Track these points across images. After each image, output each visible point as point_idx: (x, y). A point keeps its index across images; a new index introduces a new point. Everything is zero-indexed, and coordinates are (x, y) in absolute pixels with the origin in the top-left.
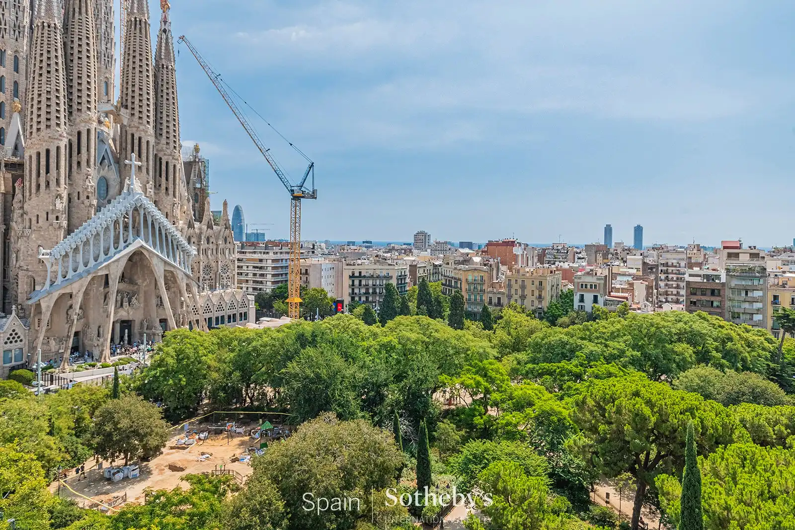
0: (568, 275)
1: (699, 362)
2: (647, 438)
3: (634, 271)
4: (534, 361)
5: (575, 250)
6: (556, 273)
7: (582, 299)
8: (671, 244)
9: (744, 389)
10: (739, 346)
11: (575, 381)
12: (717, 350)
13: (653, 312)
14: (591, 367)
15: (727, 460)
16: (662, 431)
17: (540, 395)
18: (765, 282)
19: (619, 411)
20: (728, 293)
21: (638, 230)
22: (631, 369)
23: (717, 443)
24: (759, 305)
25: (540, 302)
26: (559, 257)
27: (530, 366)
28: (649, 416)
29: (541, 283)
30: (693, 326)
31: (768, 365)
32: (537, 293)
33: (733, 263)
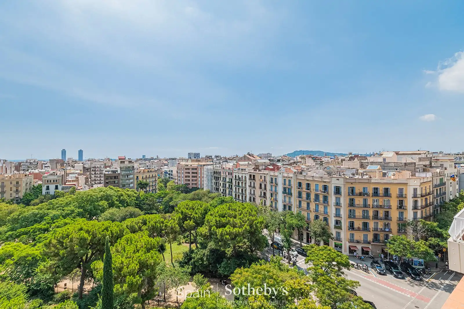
0: (37, 176)
1: (110, 207)
2: (87, 248)
3: (79, 171)
4: (12, 230)
5: (43, 162)
6: (29, 176)
7: (48, 188)
8: (97, 158)
9: (128, 214)
10: (125, 197)
11: (44, 233)
12: (117, 200)
13: (88, 190)
14: (54, 223)
15: (121, 244)
16: (93, 243)
17: (18, 248)
18: (134, 171)
19: (71, 241)
20: (121, 177)
21: (81, 152)
22: (78, 218)
23: (117, 239)
24: (132, 181)
25: (17, 194)
26: (32, 167)
27: (10, 233)
28: (87, 238)
29: (17, 183)
30: (107, 193)
31: (135, 202)
32: (14, 189)
33: (122, 165)
